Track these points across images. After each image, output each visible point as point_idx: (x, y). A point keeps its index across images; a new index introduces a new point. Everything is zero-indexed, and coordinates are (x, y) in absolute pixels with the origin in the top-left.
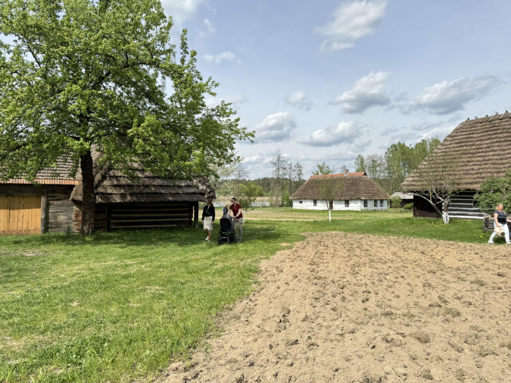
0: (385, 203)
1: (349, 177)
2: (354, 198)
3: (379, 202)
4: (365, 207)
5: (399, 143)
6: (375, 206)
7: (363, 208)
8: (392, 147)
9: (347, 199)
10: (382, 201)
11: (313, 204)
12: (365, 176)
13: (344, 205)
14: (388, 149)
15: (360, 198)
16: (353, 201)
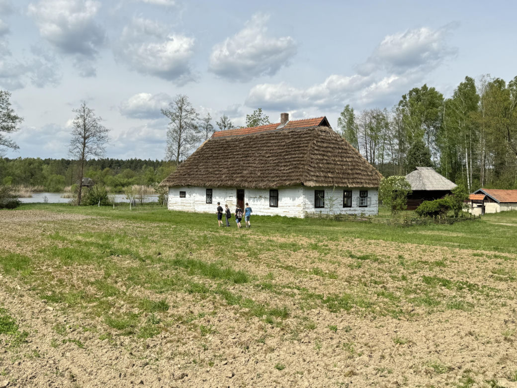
0: (373, 198)
1: (286, 132)
2: (288, 183)
3: (355, 197)
4: (316, 207)
5: (425, 88)
6: (345, 206)
7: (312, 210)
8: (411, 93)
9: (273, 185)
10: (364, 193)
11: (204, 198)
12: (323, 128)
13: (268, 203)
14: (404, 97)
15: (303, 184)
16: (288, 192)
